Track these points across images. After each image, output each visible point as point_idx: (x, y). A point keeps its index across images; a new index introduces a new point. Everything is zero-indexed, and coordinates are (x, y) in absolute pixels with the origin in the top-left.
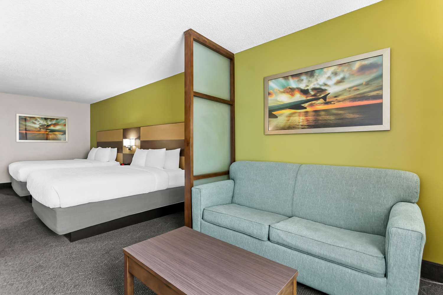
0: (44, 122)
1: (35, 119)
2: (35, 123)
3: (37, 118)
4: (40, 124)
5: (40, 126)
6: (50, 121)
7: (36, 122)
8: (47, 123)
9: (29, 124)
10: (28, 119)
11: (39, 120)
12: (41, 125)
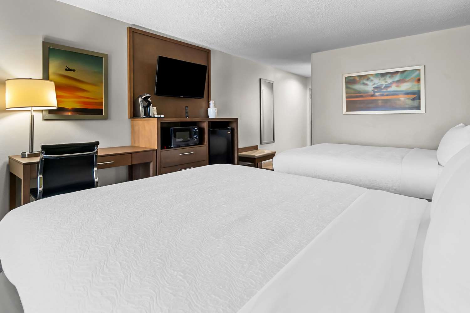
0: (380, 81)
1: (367, 78)
2: (366, 85)
3: (369, 76)
4: (374, 84)
5: (374, 88)
6: (390, 77)
7: (368, 82)
8: (386, 82)
9: (358, 87)
10: (357, 79)
11: (372, 78)
12: (375, 86)
